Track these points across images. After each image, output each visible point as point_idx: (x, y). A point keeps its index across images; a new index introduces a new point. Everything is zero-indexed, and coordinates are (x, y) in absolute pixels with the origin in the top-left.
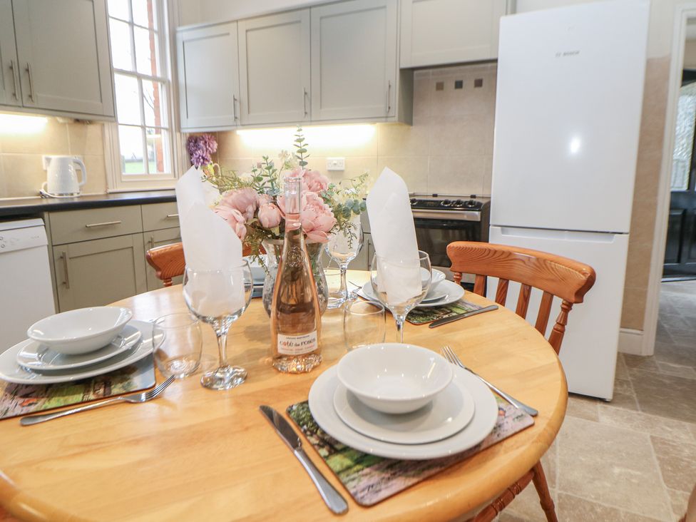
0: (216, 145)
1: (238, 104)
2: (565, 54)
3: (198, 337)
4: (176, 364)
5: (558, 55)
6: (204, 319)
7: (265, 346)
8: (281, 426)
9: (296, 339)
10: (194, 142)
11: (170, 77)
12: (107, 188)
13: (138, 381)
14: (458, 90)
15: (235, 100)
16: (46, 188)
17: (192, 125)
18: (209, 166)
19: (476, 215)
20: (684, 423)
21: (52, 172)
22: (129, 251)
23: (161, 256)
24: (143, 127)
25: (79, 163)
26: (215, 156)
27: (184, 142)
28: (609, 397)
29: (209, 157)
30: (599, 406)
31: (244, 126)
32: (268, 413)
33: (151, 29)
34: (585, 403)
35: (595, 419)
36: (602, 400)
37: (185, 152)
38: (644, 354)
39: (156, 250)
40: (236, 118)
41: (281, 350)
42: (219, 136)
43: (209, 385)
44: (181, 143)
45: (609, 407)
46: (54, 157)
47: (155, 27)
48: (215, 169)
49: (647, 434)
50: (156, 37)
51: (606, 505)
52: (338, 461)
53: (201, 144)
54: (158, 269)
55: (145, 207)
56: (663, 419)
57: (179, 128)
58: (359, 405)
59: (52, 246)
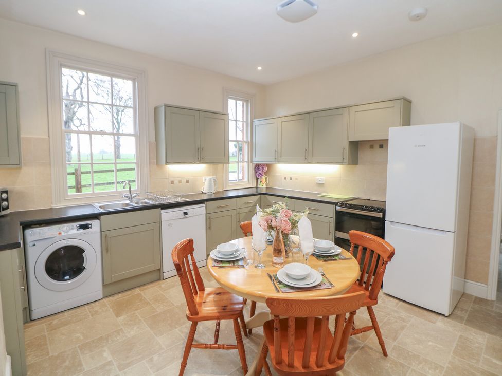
0: (267, 168)
1: (276, 152)
2: (419, 146)
3: (254, 254)
4: (248, 261)
5: (416, 146)
6: (256, 250)
7: (271, 260)
8: (270, 277)
9: (278, 259)
10: (258, 167)
11: (249, 140)
12: (223, 188)
13: (240, 263)
14: (381, 149)
15: (275, 151)
16: (203, 189)
17: (257, 160)
18: (263, 177)
19: (380, 215)
20: (486, 334)
21: (206, 183)
22: (230, 217)
23: (244, 225)
24: (238, 162)
25: (215, 180)
26: (266, 173)
27: (254, 167)
28: (447, 314)
29: (263, 174)
30: (441, 318)
31: (279, 162)
32: (268, 274)
33: (243, 121)
34: (433, 315)
35: (434, 323)
36: (444, 315)
37: (254, 171)
38: (489, 299)
39: (243, 223)
40: (275, 159)
41: (274, 261)
42: (268, 166)
43: (256, 267)
44: (252, 167)
45: (446, 319)
46: (208, 178)
47: (245, 120)
48: (266, 178)
49: (459, 334)
50: (245, 124)
51: (415, 353)
52: (280, 285)
53: (261, 168)
54: (243, 230)
55: (237, 199)
56: (474, 330)
57: (252, 161)
58: (288, 276)
59: (207, 214)
